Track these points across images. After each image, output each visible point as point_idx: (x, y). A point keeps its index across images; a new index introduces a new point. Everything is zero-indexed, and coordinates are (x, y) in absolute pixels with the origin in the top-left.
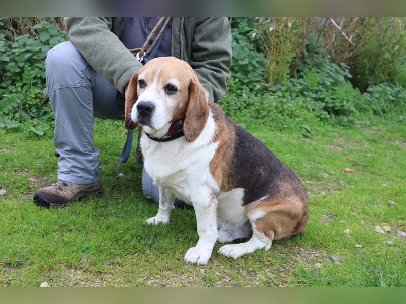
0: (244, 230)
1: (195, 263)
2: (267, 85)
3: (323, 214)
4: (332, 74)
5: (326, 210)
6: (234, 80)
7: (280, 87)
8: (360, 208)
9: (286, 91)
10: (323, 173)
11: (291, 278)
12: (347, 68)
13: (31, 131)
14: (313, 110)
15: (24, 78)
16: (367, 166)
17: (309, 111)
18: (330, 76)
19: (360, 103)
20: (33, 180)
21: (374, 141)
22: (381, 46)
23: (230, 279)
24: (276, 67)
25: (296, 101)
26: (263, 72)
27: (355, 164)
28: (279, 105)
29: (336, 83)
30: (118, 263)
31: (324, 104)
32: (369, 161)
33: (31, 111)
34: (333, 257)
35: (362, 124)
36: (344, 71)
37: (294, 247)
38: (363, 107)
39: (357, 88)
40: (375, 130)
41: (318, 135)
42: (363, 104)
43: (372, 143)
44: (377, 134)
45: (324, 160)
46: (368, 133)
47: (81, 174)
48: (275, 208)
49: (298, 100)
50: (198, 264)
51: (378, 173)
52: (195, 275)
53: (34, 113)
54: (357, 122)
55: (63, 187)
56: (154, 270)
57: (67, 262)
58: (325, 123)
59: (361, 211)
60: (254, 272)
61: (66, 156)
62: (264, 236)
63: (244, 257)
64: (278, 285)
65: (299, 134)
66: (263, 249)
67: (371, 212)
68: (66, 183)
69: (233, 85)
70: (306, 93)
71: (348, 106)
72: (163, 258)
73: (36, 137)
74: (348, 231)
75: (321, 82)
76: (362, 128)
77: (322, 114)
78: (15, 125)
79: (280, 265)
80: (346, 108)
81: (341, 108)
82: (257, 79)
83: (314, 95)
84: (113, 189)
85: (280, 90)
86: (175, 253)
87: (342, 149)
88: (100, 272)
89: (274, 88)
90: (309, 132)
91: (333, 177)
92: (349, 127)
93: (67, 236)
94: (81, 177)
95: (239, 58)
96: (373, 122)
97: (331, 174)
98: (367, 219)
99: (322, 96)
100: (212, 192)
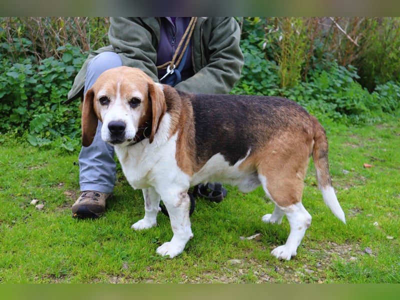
2: (280, 90)
3: (349, 209)
4: (341, 76)
5: (352, 205)
6: (249, 88)
7: (293, 91)
8: (385, 201)
9: (299, 95)
10: (344, 170)
11: (329, 273)
12: (355, 70)
13: (62, 148)
14: (326, 112)
15: (52, 98)
16: (384, 161)
17: (322, 113)
18: (339, 78)
19: (370, 102)
20: (68, 193)
21: (388, 137)
22: (385, 46)
23: (269, 278)
24: (288, 73)
25: (309, 104)
26: (275, 78)
27: (372, 159)
29: (345, 85)
30: (158, 269)
31: (336, 105)
32: (385, 156)
33: (60, 129)
34: (366, 250)
35: (373, 122)
36: (352, 72)
37: (326, 242)
38: (372, 106)
39: (365, 88)
40: (387, 127)
41: (333, 135)
42: (373, 103)
43: (385, 139)
44: (389, 130)
45: (342, 157)
46: (381, 130)
47: (107, 182)
49: (311, 103)
51: (397, 166)
52: (234, 275)
53: (63, 131)
54: (368, 120)
55: (96, 197)
56: (194, 273)
57: (109, 270)
58: (338, 123)
59: (386, 203)
60: (292, 269)
64: (317, 281)
67: (396, 204)
68: (97, 193)
69: (248, 92)
70: (318, 96)
71: (360, 105)
72: (201, 261)
73: (67, 153)
74: (376, 224)
75: (331, 84)
76: (374, 125)
77: (334, 115)
78: (47, 143)
79: (315, 260)
80: (357, 107)
81: (352, 108)
82: (271, 85)
83: (325, 98)
85: (293, 94)
86: (212, 255)
87: (358, 146)
88: (142, 278)
89: (287, 93)
91: (353, 173)
92: (361, 125)
93: (106, 245)
94: (107, 185)
95: (252, 67)
96: (384, 119)
97: (351, 171)
98: (393, 211)
99: (333, 98)
100: (182, 191)
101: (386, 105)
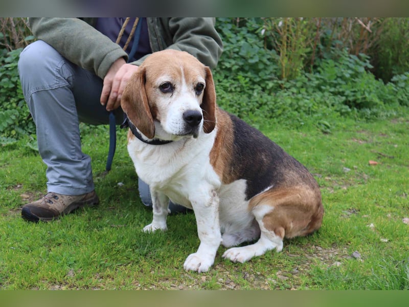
0: (252, 232)
1: (195, 270)
2: (280, 82)
3: (344, 210)
4: (351, 65)
5: (348, 205)
6: (245, 79)
7: (294, 83)
8: (386, 201)
9: (302, 87)
10: (345, 168)
11: (304, 280)
12: (367, 59)
13: (27, 147)
14: (333, 105)
15: (19, 93)
16: (393, 157)
17: (328, 107)
18: (349, 68)
19: (384, 94)
20: (25, 196)
21: (401, 132)
23: (234, 285)
24: (289, 63)
25: (313, 96)
26: (275, 69)
27: (379, 156)
28: (294, 102)
29: (356, 75)
30: (108, 276)
31: (344, 98)
32: (395, 152)
33: (28, 128)
34: (354, 254)
35: (387, 116)
36: (365, 62)
37: (310, 246)
38: (387, 98)
39: (380, 79)
40: (402, 121)
41: (338, 131)
42: (388, 95)
43: (399, 134)
44: (404, 124)
45: (345, 154)
46: (396, 125)
49: (315, 96)
50: (199, 271)
51: (407, 163)
52: (195, 283)
53: (31, 129)
54: (382, 114)
56: (148, 280)
57: (51, 278)
58: (345, 117)
59: (387, 203)
60: (263, 276)
61: (53, 166)
62: (274, 235)
63: (253, 261)
64: (290, 289)
65: (317, 130)
66: (274, 251)
67: (398, 203)
68: (56, 195)
69: (244, 85)
70: (323, 87)
71: (373, 97)
72: (159, 268)
73: (32, 153)
74: (372, 225)
75: (339, 75)
76: (389, 120)
77: (342, 109)
78: (11, 142)
79: (293, 266)
80: (368, 100)
81: (364, 101)
82: (269, 77)
83: (332, 90)
84: (110, 199)
85: (295, 86)
86: (173, 261)
87: (365, 142)
88: (87, 287)
89: (288, 85)
90: (328, 127)
91: (355, 171)
92: (373, 119)
93: (54, 251)
94: (71, 187)
95: (248, 57)
96: (400, 113)
97: (353, 168)
98: (394, 212)
99: (341, 90)
100: (213, 189)
101: (402, 97)
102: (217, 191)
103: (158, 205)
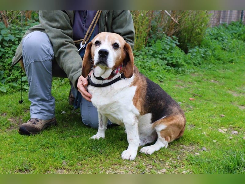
0: (152, 138)
1: (128, 159)
3: (187, 125)
4: (169, 43)
5: (188, 123)
7: (141, 52)
9: (144, 55)
10: (179, 102)
11: (186, 162)
12: (176, 39)
14: (161, 66)
16: (201, 96)
17: (159, 66)
18: (168, 44)
19: (186, 60)
20: (11, 120)
21: (199, 81)
22: (193, 24)
23: (152, 166)
28: (142, 64)
29: (171, 49)
30: (85, 164)
31: (167, 62)
32: (201, 93)
34: (203, 148)
35: (189, 72)
36: (175, 41)
37: (179, 145)
38: (188, 62)
39: (183, 51)
40: (198, 75)
41: (167, 80)
42: (188, 60)
43: (198, 82)
45: (176, 94)
46: (194, 77)
47: (47, 113)
48: (171, 123)
49: (152, 60)
50: (130, 160)
51: (208, 99)
52: (131, 166)
54: (187, 71)
55: (36, 122)
56: (107, 165)
57: (55, 166)
58: (169, 73)
59: (207, 121)
60: (163, 161)
61: (37, 103)
62: (165, 140)
63: (155, 153)
64: (180, 167)
65: (157, 80)
66: (164, 148)
67: (213, 121)
68: (38, 119)
70: (156, 55)
71: (181, 61)
72: (109, 158)
73: (2, 94)
74: (205, 133)
75: (163, 48)
76: (190, 74)
77: (166, 68)
79: (176, 155)
80: (179, 63)
81: (177, 63)
83: (160, 57)
84: (63, 121)
85: (141, 54)
86: (115, 155)
87: (183, 87)
88: (76, 170)
89: (138, 54)
90: (162, 79)
91: (185, 104)
92: (183, 74)
94: (46, 115)
96: (195, 70)
97: (183, 102)
98: (212, 126)
99: (165, 57)
100: (135, 116)
101: (195, 61)
102: (137, 117)
103: (102, 124)
